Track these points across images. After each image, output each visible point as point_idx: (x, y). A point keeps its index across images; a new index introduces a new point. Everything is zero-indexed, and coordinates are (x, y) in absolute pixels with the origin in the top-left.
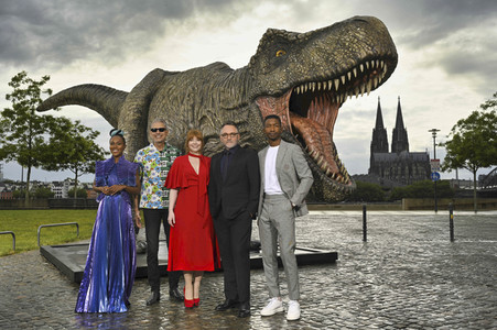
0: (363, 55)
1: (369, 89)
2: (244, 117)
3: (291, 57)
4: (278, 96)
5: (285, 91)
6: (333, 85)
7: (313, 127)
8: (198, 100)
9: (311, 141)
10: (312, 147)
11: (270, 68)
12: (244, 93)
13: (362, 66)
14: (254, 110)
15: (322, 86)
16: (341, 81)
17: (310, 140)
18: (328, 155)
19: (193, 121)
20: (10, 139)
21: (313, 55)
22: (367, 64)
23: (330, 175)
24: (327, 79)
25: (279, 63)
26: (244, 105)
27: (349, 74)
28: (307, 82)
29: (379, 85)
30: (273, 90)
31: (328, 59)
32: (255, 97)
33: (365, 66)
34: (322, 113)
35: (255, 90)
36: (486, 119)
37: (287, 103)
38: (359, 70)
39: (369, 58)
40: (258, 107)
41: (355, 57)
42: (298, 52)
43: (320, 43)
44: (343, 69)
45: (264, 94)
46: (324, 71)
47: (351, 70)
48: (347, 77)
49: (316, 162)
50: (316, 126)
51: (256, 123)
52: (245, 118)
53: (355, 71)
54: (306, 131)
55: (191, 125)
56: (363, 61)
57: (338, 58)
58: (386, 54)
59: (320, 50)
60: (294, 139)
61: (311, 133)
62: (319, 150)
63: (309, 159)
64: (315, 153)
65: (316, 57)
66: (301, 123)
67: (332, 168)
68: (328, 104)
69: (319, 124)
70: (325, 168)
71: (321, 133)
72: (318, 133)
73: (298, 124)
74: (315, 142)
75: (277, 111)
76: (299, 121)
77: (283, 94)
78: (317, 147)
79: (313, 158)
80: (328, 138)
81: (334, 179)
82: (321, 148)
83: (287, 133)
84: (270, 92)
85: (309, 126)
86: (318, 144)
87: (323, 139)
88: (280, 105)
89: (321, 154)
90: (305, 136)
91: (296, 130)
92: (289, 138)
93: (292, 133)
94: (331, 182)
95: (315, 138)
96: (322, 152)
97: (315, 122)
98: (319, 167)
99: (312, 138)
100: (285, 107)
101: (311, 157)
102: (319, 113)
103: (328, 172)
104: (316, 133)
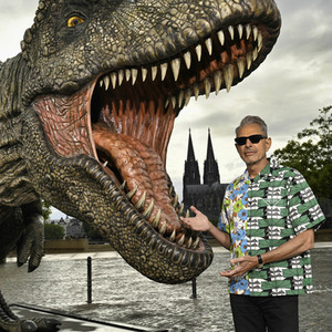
0: (224, 12)
2: (16, 134)
3: (93, 25)
4: (70, 92)
5: (83, 84)
6: (170, 71)
7: (134, 148)
9: (131, 174)
10: (134, 183)
12: (16, 93)
13: (221, 35)
14: (30, 119)
15: (149, 74)
16: (183, 63)
17: (129, 170)
22: (231, 30)
23: (167, 234)
25: (71, 37)
26: (16, 113)
27: (199, 49)
28: (124, 66)
29: (247, 73)
30: (61, 82)
31: (159, 22)
32: (35, 97)
34: (147, 125)
35: (30, 85)
39: (235, 19)
40: (37, 115)
41: (211, 16)
44: (188, 38)
45: (48, 91)
46: (153, 44)
47: (202, 41)
48: (194, 56)
49: (141, 210)
50: (140, 147)
51: (34, 142)
52: (18, 135)
53: (209, 43)
54: (122, 155)
57: (179, 19)
58: (264, 13)
60: (101, 170)
61: (132, 158)
62: (146, 188)
63: (129, 206)
64: (139, 193)
65: (138, 21)
66: (113, 141)
67: (169, 220)
68: (155, 112)
69: (144, 144)
70: (157, 220)
71: (148, 158)
72: (144, 159)
73: (106, 143)
74: (138, 175)
75: (71, 119)
76: (108, 137)
77: (80, 89)
78: (143, 183)
79: (135, 204)
80: (159, 167)
81: (175, 241)
82: (148, 185)
83: (87, 159)
84: (55, 87)
85: (127, 147)
86: (144, 178)
87: (152, 168)
88: (75, 109)
89: (151, 196)
90: (119, 164)
91: (104, 154)
92: (90, 167)
93: (97, 158)
94: (170, 246)
95: (138, 167)
96: (151, 192)
97: (136, 140)
98: (147, 218)
99: (133, 168)
100: (85, 113)
101: (132, 202)
102: (142, 127)
103: (163, 229)
104: (139, 159)
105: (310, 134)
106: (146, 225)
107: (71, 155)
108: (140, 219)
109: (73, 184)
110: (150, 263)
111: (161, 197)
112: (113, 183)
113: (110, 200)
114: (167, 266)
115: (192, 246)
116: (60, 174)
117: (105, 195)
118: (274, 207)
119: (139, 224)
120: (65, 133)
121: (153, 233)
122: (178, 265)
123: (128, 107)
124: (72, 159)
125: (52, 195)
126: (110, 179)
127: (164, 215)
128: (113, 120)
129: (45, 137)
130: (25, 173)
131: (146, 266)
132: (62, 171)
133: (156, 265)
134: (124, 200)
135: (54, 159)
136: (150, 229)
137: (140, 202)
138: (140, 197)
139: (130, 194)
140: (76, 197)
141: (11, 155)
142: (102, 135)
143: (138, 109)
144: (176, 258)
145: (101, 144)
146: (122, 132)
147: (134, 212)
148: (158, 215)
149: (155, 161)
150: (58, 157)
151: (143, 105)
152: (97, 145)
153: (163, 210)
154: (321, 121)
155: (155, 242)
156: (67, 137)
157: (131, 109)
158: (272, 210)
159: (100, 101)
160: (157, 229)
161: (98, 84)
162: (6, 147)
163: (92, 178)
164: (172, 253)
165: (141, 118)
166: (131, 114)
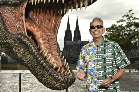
1: (86, 4)
4: (16, 5)
7: (43, 31)
10: (43, 47)
17: (41, 41)
18: (54, 52)
23: (56, 69)
30: (12, 0)
34: (50, 20)
36: (119, 28)
37: (24, 11)
49: (45, 58)
50: (46, 30)
54: (38, 34)
60: (28, 40)
61: (42, 35)
62: (48, 49)
63: (40, 57)
64: (45, 51)
66: (34, 28)
67: (57, 63)
68: (53, 15)
69: (48, 29)
70: (52, 63)
71: (50, 36)
72: (47, 36)
73: (31, 28)
74: (45, 43)
75: (16, 17)
76: (32, 26)
77: (20, 4)
78: (47, 47)
79: (43, 55)
80: (54, 40)
81: (60, 72)
82: (49, 47)
83: (23, 35)
84: (9, 2)
85: (40, 30)
86: (47, 45)
87: (51, 40)
88: (18, 13)
89: (50, 52)
90: (37, 38)
91: (30, 33)
92: (24, 39)
93: (27, 35)
94: (57, 75)
95: (45, 40)
96: (50, 50)
97: (44, 27)
98: (48, 62)
99: (43, 40)
100: (22, 15)
101: (41, 54)
102: (47, 21)
103: (54, 67)
104: (45, 36)
105: (122, 21)
106: (47, 65)
107: (15, 33)
108: (45, 62)
109: (16, 46)
110: (49, 81)
111: (54, 53)
112: (33, 46)
113: (32, 54)
114: (55, 83)
115: (66, 75)
117: (30, 51)
118: (109, 58)
119: (44, 64)
120: (13, 23)
121: (50, 69)
122: (60, 83)
123: (41, 12)
124: (16, 34)
125: (6, 49)
126: (32, 44)
127: (55, 61)
128: (34, 17)
129: (4, 24)
131: (47, 83)
132: (11, 40)
133: (51, 82)
134: (38, 54)
135: (8, 34)
136: (49, 67)
137: (45, 55)
138: (45, 53)
139: (41, 51)
140: (17, 51)
142: (29, 25)
143: (46, 13)
144: (60, 80)
145: (29, 28)
146: (38, 23)
147: (42, 59)
148: (53, 61)
149: (52, 37)
150: (10, 33)
151: (48, 11)
152: (27, 29)
153: (55, 59)
154: (127, 16)
155: (51, 73)
156: (14, 25)
157: (43, 13)
158: (108, 60)
160: (52, 67)
161: (28, 2)
163: (24, 43)
164: (58, 77)
165: (47, 17)
166: (43, 15)
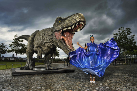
0: (78, 20)
1: (80, 30)
3: (62, 22)
4: (59, 31)
5: (61, 30)
6: (71, 28)
8: (44, 35)
9: (66, 42)
11: (58, 25)
12: (52, 31)
15: (69, 29)
16: (73, 27)
19: (42, 39)
20: (13, 48)
21: (67, 22)
23: (70, 50)
24: (70, 26)
25: (59, 24)
28: (66, 27)
30: (58, 29)
31: (70, 22)
32: (55, 32)
33: (78, 23)
35: (54, 30)
38: (77, 24)
39: (79, 21)
40: (55, 34)
41: (76, 21)
42: (64, 21)
43: (69, 19)
44: (73, 24)
45: (56, 31)
46: (69, 24)
47: (75, 24)
49: (67, 46)
52: (52, 37)
54: (65, 39)
55: (42, 40)
56: (78, 22)
57: (72, 21)
58: (83, 21)
59: (69, 20)
62: (68, 44)
65: (68, 22)
73: (63, 38)
83: (61, 40)
86: (68, 42)
88: (59, 33)
91: (63, 39)
101: (66, 45)
104: (68, 40)
107: (59, 39)
113: (63, 45)
116: (57, 42)
125: (56, 45)
126: (63, 42)
129: (56, 37)
130: (53, 42)
140: (59, 45)
141: (51, 40)
156: (58, 37)
159: (63, 32)
162: (51, 39)
163: (61, 42)
